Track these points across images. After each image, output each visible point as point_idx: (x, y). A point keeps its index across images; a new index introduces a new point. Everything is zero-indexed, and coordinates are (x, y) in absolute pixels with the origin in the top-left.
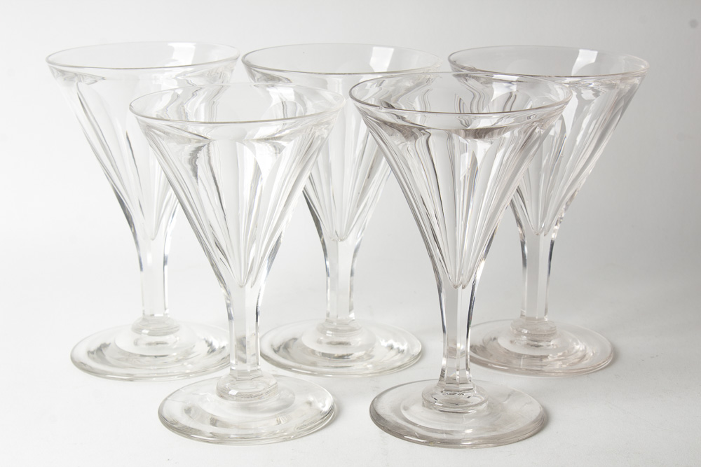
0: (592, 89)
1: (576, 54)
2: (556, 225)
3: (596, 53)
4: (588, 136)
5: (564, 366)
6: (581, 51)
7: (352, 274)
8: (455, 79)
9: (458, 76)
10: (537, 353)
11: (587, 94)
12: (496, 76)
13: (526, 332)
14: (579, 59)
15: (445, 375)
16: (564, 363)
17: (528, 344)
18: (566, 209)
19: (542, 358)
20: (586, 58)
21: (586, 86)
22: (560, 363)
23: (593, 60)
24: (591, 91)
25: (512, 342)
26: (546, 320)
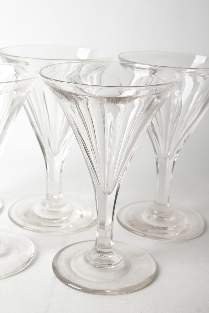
0: (203, 76)
1: (194, 58)
2: (177, 153)
3: (205, 58)
4: (197, 104)
5: (177, 234)
6: (197, 57)
7: (61, 171)
8: (121, 67)
9: (122, 64)
10: (162, 225)
11: (200, 79)
12: (137, 65)
13: (156, 212)
14: (195, 61)
15: (98, 243)
16: (176, 232)
17: (157, 219)
18: (183, 144)
19: (165, 228)
20: (199, 60)
21: (199, 74)
22: (174, 232)
23: (203, 61)
24: (202, 77)
25: (148, 217)
26: (168, 206)
